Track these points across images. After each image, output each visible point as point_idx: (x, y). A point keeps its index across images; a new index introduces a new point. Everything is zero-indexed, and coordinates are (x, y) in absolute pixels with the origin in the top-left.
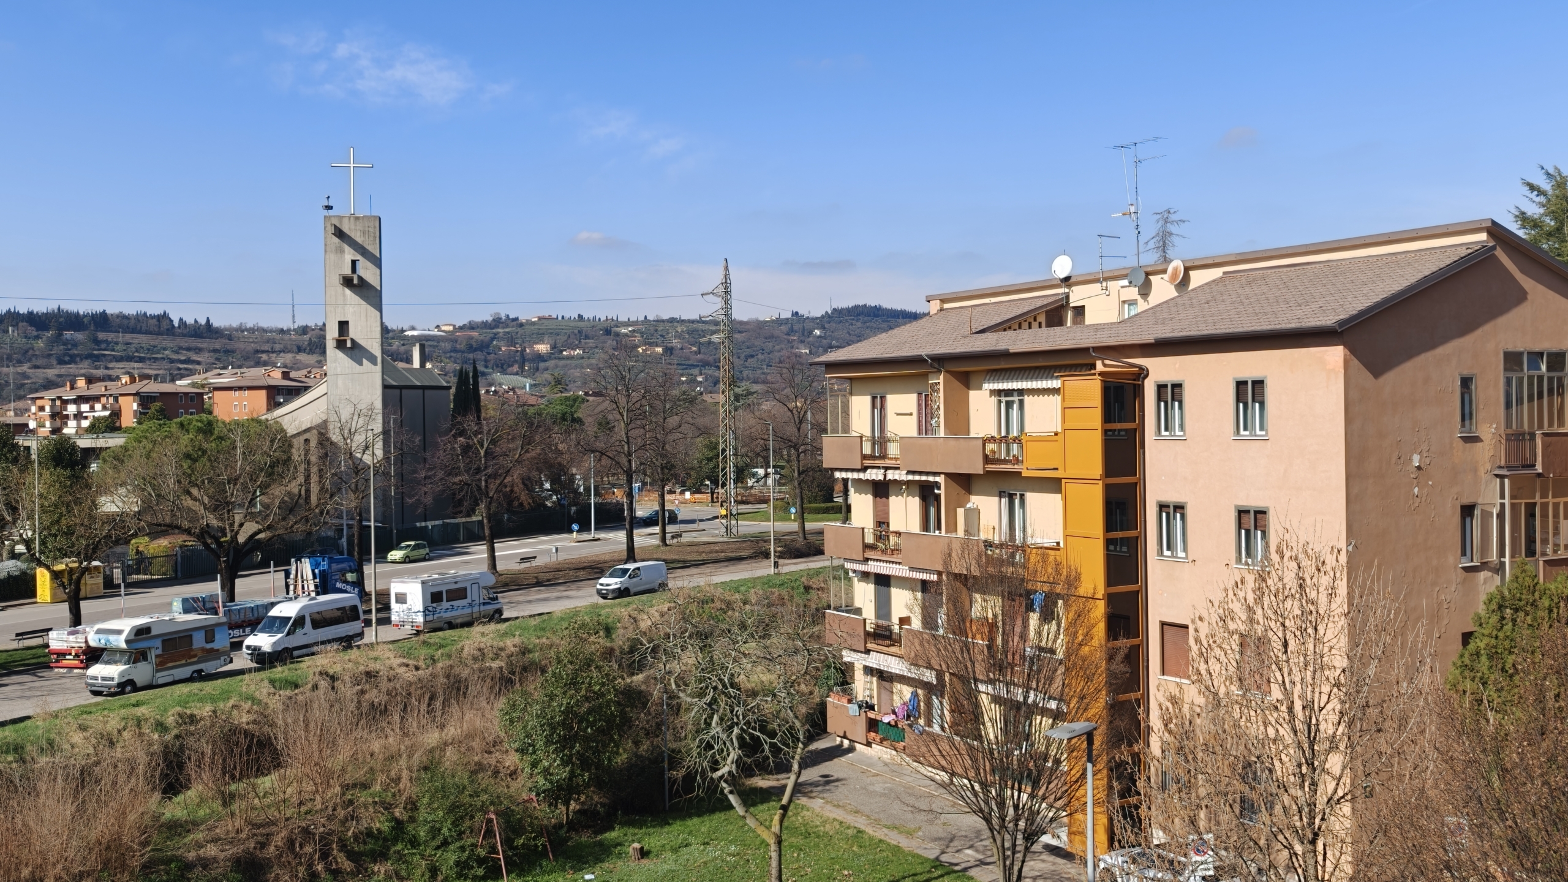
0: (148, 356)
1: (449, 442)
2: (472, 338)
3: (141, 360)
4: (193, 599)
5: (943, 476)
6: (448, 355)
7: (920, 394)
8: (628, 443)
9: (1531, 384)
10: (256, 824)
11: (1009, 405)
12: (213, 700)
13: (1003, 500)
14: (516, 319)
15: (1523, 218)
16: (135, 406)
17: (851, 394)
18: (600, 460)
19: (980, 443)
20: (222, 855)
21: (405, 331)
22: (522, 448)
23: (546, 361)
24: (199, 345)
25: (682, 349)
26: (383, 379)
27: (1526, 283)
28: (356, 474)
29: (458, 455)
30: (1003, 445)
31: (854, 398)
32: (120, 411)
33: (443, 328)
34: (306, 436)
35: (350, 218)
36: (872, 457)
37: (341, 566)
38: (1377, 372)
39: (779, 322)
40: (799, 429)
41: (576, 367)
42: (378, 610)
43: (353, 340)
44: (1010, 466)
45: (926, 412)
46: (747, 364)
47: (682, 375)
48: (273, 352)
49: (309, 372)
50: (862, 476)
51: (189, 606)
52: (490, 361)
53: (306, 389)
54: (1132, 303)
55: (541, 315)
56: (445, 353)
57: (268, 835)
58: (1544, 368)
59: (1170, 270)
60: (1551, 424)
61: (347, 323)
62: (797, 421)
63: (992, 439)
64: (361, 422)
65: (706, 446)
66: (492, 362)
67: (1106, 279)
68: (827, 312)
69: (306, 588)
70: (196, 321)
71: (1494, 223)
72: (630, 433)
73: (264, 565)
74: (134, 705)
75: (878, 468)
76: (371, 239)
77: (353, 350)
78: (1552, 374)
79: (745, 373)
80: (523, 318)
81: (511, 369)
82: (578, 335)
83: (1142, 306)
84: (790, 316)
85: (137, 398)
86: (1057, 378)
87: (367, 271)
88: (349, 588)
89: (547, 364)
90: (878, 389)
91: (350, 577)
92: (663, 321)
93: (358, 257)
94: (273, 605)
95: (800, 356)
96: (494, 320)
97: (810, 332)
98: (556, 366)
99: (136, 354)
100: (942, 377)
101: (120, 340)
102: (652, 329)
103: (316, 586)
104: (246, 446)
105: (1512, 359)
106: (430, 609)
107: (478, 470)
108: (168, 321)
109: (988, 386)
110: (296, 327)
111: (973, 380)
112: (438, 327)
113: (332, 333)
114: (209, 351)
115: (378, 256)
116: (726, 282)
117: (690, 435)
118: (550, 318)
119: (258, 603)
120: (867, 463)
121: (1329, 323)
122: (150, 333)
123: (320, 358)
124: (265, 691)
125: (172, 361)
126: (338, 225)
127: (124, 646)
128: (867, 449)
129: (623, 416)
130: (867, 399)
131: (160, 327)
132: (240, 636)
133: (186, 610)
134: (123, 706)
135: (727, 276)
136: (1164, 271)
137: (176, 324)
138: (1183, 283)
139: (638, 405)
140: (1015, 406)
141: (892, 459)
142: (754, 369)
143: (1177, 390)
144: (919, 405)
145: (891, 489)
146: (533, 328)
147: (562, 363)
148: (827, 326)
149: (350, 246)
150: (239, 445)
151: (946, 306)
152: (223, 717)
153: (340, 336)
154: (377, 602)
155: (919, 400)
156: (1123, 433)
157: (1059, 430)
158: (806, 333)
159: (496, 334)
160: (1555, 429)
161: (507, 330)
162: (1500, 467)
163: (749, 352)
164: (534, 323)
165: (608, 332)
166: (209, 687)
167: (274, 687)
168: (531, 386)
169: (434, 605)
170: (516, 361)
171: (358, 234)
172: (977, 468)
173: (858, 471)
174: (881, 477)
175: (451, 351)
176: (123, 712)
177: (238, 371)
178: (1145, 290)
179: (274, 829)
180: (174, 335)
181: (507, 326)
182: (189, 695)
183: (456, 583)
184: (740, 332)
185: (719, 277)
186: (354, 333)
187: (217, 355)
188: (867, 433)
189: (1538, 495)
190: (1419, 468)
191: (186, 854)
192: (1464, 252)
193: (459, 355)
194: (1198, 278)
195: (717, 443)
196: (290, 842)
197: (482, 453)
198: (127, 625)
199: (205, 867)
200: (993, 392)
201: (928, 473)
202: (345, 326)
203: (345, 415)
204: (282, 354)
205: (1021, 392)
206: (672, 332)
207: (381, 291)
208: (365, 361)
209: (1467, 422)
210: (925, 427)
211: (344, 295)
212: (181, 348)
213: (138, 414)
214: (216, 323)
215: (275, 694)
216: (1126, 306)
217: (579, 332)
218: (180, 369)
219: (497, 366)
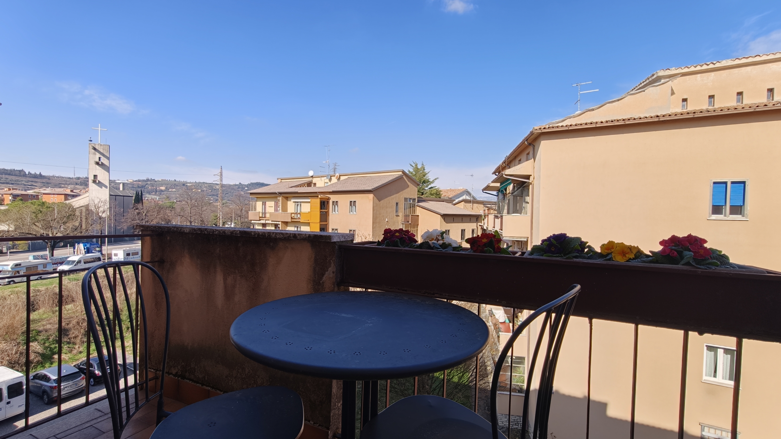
0: (15, 183)
1: (133, 211)
2: (139, 184)
3: (12, 184)
4: (37, 256)
5: (281, 222)
6: (131, 188)
7: (275, 202)
8: (191, 213)
9: (409, 205)
10: (65, 318)
11: (298, 205)
12: (46, 285)
13: (296, 228)
14: (154, 180)
15: (409, 171)
16: (10, 198)
17: (257, 201)
18: (182, 218)
19: (290, 214)
20: (53, 328)
21: (116, 181)
22: (157, 214)
23: (163, 192)
24: (36, 181)
25: (206, 191)
26: (109, 193)
27: (409, 183)
28: (100, 219)
29: (136, 215)
30: (296, 215)
31: (257, 202)
32: (4, 199)
33: (129, 181)
34: (82, 208)
35: (98, 145)
36: (262, 217)
37: (94, 246)
38: (380, 200)
39: (236, 185)
40: (241, 212)
41: (173, 194)
42: (108, 259)
43: (99, 181)
44: (297, 220)
45: (276, 206)
46: (226, 196)
47: (206, 198)
48: (66, 184)
49: (81, 191)
50: (259, 222)
51: (35, 258)
52: (145, 191)
53: (79, 195)
54: (327, 183)
55: (162, 179)
56: (129, 188)
57: (70, 321)
58: (412, 201)
59: (336, 176)
60: (413, 213)
61: (97, 175)
62: (241, 210)
63: (293, 213)
64: (102, 204)
65: (214, 216)
66: (146, 191)
67: (321, 177)
68: (249, 184)
69: (81, 252)
70: (35, 173)
71: (403, 170)
72: (191, 211)
73: (65, 246)
74: (15, 288)
75: (264, 220)
76: (106, 151)
77: (100, 184)
78: (413, 203)
79: (225, 198)
80: (156, 179)
81: (152, 193)
82: (174, 185)
83: (329, 183)
84: (238, 184)
85: (12, 195)
86: (310, 199)
87: (104, 161)
88: (97, 252)
89: (164, 193)
90: (264, 200)
91: (98, 249)
92: (201, 183)
93: (101, 156)
94: (68, 257)
95: (241, 194)
96: (147, 179)
97: (244, 188)
98: (167, 193)
99: (10, 182)
100: (281, 198)
101: (4, 177)
102: (198, 185)
103: (85, 252)
104: (58, 210)
105: (406, 199)
106: (126, 258)
107: (142, 219)
108: (24, 172)
109: (293, 200)
110: (75, 177)
111: (289, 199)
112: (127, 180)
113: (91, 178)
114: (41, 183)
115: (109, 156)
116: (221, 172)
117: (209, 212)
118: (165, 180)
119: (63, 257)
120: (261, 219)
121: (370, 189)
122: (16, 176)
123: (84, 187)
124: (66, 282)
125: (25, 185)
126: (94, 146)
127: (10, 269)
128: (261, 216)
129: (189, 206)
130: (261, 203)
131: (20, 174)
132: (56, 267)
133: (34, 259)
134: (10, 288)
135: (221, 171)
136: (335, 176)
137: (27, 173)
138: (339, 179)
139: (194, 203)
140: (299, 206)
141: (267, 218)
142: (228, 197)
143: (337, 203)
144: (275, 205)
145: (267, 225)
146: (160, 182)
147: (169, 193)
148: (249, 187)
149: (98, 153)
150: (56, 209)
151: (282, 181)
152: (51, 290)
153: (94, 179)
154: (107, 257)
155: (275, 203)
156: (324, 212)
157: (310, 211)
158: (243, 189)
159: (147, 183)
160: (413, 214)
161: (151, 182)
162: (403, 222)
163: (227, 192)
164: (160, 181)
165: (184, 185)
166: (44, 281)
167: (70, 281)
168: (158, 198)
169: (127, 257)
170: (154, 191)
171: (102, 149)
172: (290, 220)
173: (258, 220)
174: (264, 222)
175: (132, 187)
176: (10, 290)
177: (53, 189)
178: (330, 180)
179: (71, 319)
180: (26, 177)
181: (151, 181)
182: (36, 284)
183: (135, 250)
184: (224, 187)
185: (220, 171)
186: (99, 178)
187: (44, 184)
188: (261, 211)
189: (410, 228)
190: (387, 221)
191: (39, 328)
192: (397, 176)
193: (135, 189)
194: (342, 178)
195: (217, 215)
196: (78, 323)
197: (144, 215)
198: (11, 263)
199: (46, 331)
200: (294, 202)
201: (277, 221)
202: (96, 176)
203: (96, 202)
204: (70, 185)
205: (301, 202)
206: (203, 186)
207: (109, 167)
208: (103, 187)
209: (397, 213)
210: (276, 210)
211: (96, 167)
212: (29, 181)
213: (12, 200)
214: (43, 174)
215: (70, 283)
216: (326, 184)
217: (175, 184)
218: (28, 188)
219: (148, 193)
